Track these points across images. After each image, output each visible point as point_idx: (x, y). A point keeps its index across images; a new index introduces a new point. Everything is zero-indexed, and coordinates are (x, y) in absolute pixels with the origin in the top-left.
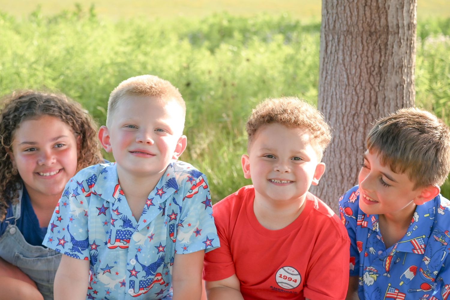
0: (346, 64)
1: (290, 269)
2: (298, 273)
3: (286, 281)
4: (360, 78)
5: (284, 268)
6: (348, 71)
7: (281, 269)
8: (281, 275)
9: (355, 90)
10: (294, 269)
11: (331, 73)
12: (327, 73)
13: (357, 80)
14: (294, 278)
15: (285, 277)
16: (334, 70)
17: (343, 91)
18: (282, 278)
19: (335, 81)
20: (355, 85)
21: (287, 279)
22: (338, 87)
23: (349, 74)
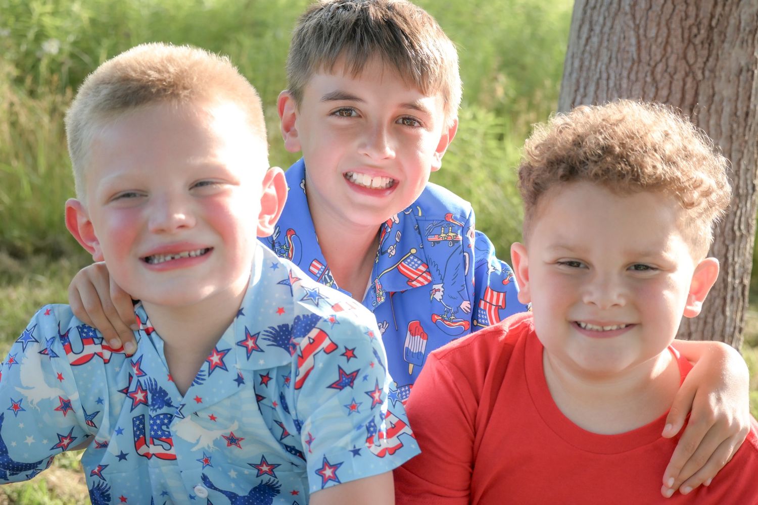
0: (638, 16)
4: (665, 49)
6: (641, 31)
9: (653, 73)
11: (601, 32)
12: (591, 30)
13: (657, 52)
16: (609, 24)
17: (625, 73)
19: (608, 48)
20: (653, 63)
22: (614, 63)
23: (642, 37)
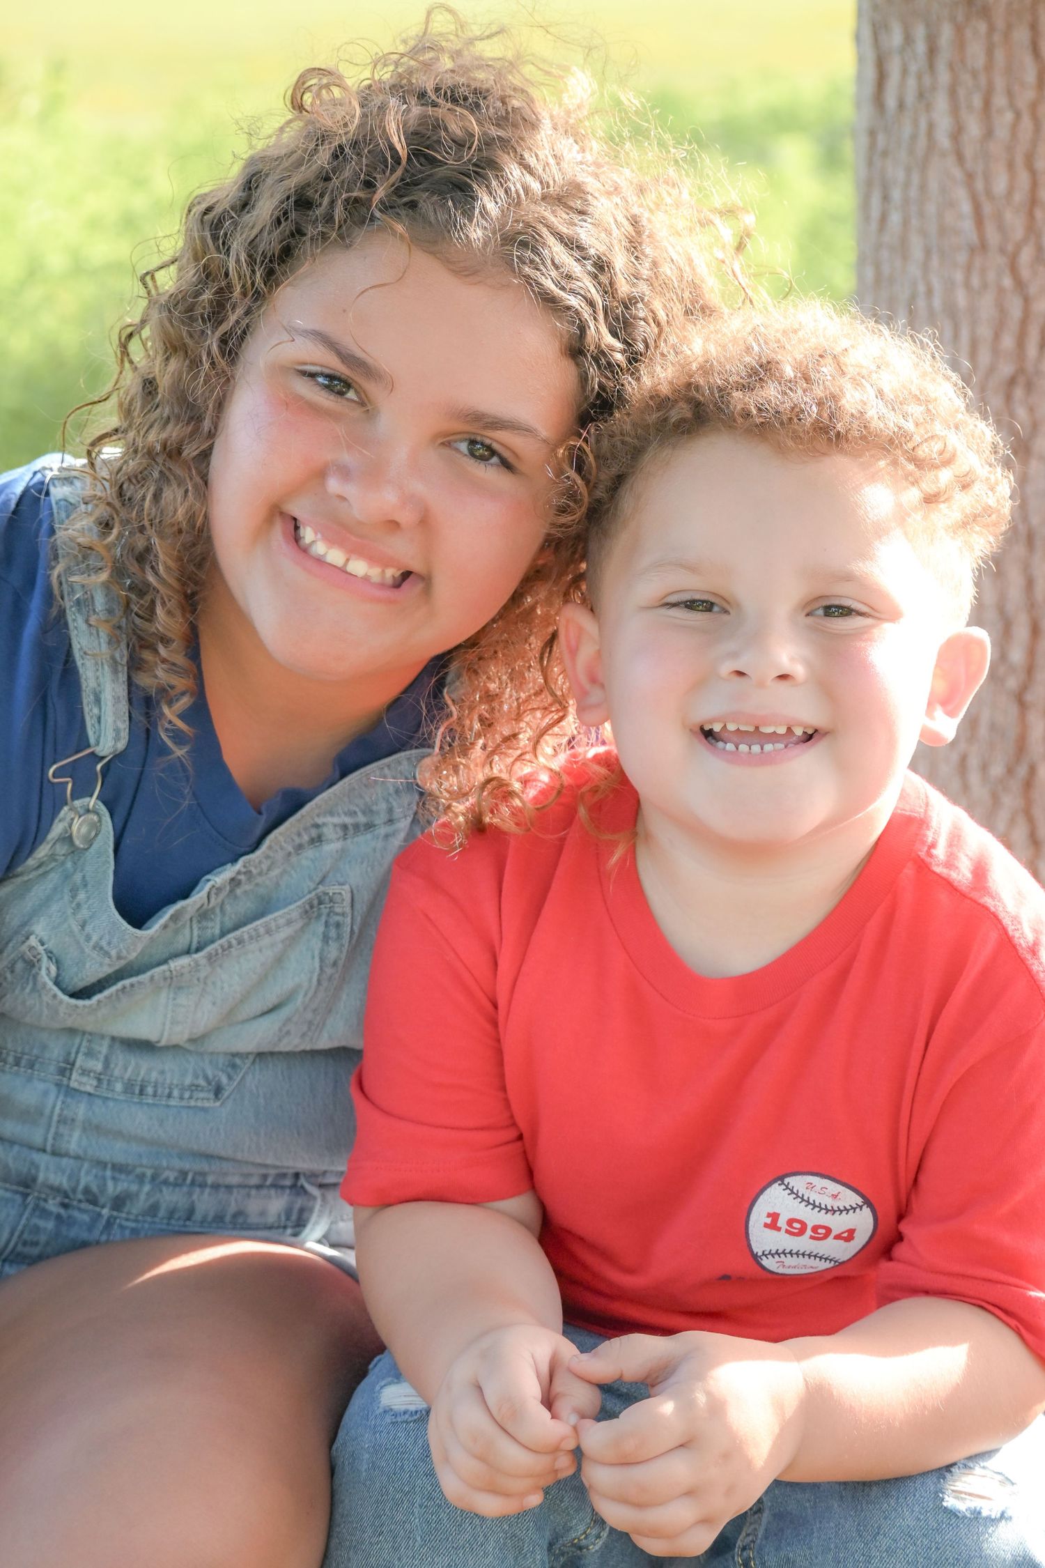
0: (969, 152)
1: (818, 1188)
2: (859, 1200)
3: (804, 1243)
4: (1031, 215)
5: (786, 1181)
6: (979, 185)
7: (776, 1185)
8: (775, 1217)
9: (1013, 268)
10: (839, 1188)
11: (906, 201)
12: (886, 198)
13: (1016, 223)
14: (839, 1223)
15: (797, 1225)
16: (916, 179)
17: (959, 276)
18: (779, 1229)
19: (924, 233)
20: (1010, 248)
21: (809, 1232)
22: (935, 262)
23: (983, 199)
